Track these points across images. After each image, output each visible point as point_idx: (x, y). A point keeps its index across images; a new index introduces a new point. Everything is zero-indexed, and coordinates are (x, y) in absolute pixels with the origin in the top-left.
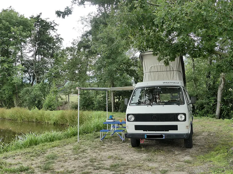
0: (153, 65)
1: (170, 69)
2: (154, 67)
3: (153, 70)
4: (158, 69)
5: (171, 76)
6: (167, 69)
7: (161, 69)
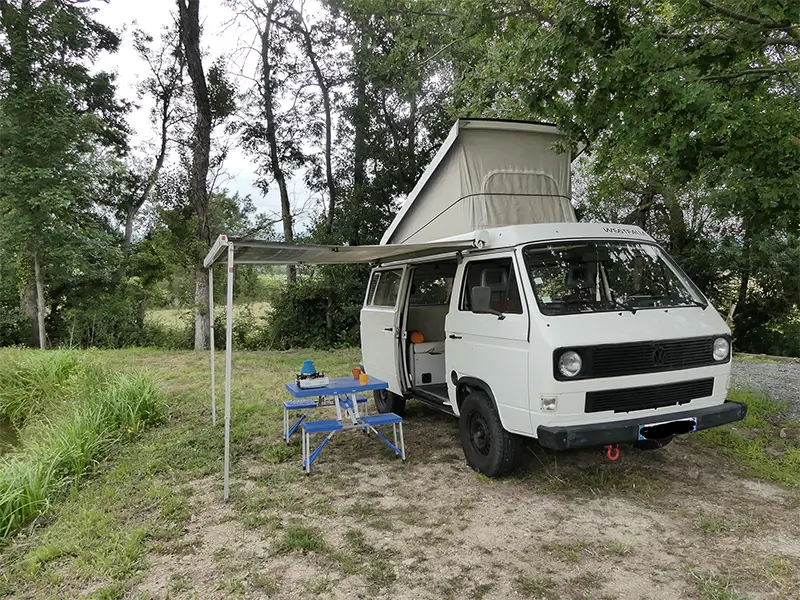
0: (495, 171)
1: (549, 189)
2: (501, 178)
3: (497, 187)
4: (512, 185)
5: (553, 211)
6: (540, 189)
7: (524, 187)
